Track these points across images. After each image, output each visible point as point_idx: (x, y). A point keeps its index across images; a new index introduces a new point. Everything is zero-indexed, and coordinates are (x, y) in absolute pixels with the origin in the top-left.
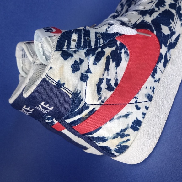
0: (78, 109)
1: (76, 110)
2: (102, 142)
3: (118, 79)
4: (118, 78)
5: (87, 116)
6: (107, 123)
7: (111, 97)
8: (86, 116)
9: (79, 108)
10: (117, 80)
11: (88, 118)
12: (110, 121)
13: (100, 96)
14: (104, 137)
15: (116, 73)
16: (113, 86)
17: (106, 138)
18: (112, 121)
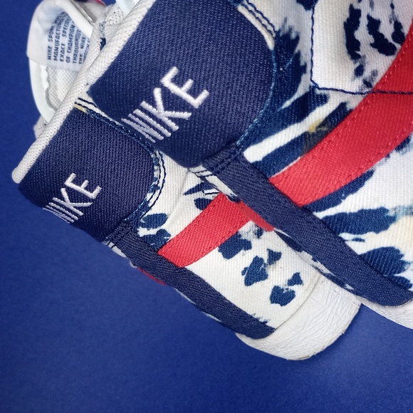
0: (292, 100)
1: (288, 103)
2: (375, 231)
3: (400, 24)
4: (401, 20)
5: (325, 129)
6: (391, 155)
7: (392, 68)
8: (319, 126)
9: (296, 97)
10: (398, 26)
11: (326, 134)
12: (399, 148)
13: (358, 64)
14: (383, 210)
15: (392, 6)
16: (391, 40)
17: (391, 214)
18: (404, 150)
